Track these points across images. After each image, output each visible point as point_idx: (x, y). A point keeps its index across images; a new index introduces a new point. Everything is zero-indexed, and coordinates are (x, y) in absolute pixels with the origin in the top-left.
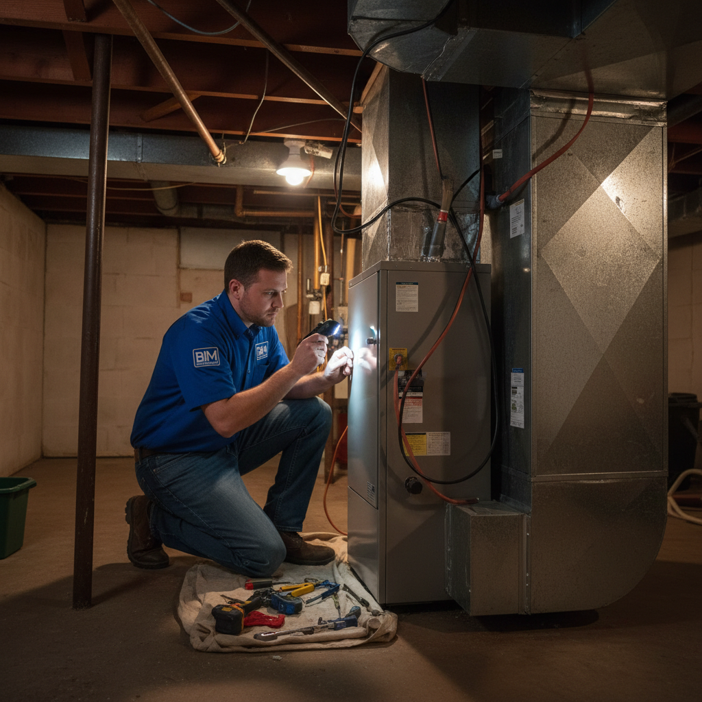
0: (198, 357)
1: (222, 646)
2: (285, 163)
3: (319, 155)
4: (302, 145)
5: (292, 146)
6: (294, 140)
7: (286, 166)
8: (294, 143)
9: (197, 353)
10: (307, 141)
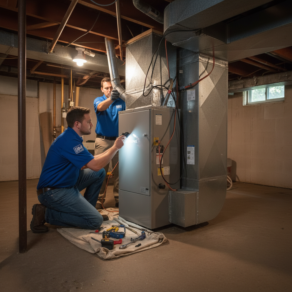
0: (76, 150)
1: (116, 255)
2: (76, 57)
3: (90, 55)
4: (83, 50)
5: (79, 50)
6: (81, 48)
7: (76, 58)
8: (80, 49)
9: (75, 149)
10: (86, 49)
